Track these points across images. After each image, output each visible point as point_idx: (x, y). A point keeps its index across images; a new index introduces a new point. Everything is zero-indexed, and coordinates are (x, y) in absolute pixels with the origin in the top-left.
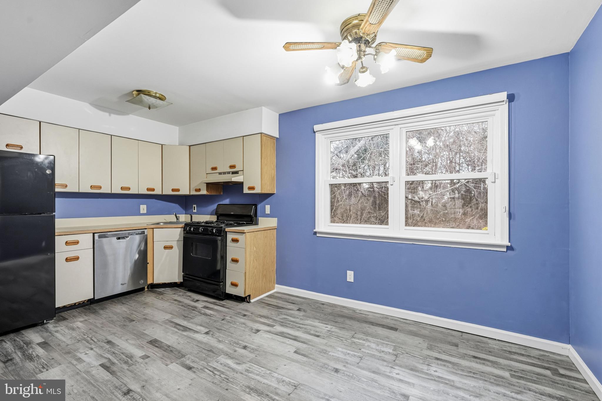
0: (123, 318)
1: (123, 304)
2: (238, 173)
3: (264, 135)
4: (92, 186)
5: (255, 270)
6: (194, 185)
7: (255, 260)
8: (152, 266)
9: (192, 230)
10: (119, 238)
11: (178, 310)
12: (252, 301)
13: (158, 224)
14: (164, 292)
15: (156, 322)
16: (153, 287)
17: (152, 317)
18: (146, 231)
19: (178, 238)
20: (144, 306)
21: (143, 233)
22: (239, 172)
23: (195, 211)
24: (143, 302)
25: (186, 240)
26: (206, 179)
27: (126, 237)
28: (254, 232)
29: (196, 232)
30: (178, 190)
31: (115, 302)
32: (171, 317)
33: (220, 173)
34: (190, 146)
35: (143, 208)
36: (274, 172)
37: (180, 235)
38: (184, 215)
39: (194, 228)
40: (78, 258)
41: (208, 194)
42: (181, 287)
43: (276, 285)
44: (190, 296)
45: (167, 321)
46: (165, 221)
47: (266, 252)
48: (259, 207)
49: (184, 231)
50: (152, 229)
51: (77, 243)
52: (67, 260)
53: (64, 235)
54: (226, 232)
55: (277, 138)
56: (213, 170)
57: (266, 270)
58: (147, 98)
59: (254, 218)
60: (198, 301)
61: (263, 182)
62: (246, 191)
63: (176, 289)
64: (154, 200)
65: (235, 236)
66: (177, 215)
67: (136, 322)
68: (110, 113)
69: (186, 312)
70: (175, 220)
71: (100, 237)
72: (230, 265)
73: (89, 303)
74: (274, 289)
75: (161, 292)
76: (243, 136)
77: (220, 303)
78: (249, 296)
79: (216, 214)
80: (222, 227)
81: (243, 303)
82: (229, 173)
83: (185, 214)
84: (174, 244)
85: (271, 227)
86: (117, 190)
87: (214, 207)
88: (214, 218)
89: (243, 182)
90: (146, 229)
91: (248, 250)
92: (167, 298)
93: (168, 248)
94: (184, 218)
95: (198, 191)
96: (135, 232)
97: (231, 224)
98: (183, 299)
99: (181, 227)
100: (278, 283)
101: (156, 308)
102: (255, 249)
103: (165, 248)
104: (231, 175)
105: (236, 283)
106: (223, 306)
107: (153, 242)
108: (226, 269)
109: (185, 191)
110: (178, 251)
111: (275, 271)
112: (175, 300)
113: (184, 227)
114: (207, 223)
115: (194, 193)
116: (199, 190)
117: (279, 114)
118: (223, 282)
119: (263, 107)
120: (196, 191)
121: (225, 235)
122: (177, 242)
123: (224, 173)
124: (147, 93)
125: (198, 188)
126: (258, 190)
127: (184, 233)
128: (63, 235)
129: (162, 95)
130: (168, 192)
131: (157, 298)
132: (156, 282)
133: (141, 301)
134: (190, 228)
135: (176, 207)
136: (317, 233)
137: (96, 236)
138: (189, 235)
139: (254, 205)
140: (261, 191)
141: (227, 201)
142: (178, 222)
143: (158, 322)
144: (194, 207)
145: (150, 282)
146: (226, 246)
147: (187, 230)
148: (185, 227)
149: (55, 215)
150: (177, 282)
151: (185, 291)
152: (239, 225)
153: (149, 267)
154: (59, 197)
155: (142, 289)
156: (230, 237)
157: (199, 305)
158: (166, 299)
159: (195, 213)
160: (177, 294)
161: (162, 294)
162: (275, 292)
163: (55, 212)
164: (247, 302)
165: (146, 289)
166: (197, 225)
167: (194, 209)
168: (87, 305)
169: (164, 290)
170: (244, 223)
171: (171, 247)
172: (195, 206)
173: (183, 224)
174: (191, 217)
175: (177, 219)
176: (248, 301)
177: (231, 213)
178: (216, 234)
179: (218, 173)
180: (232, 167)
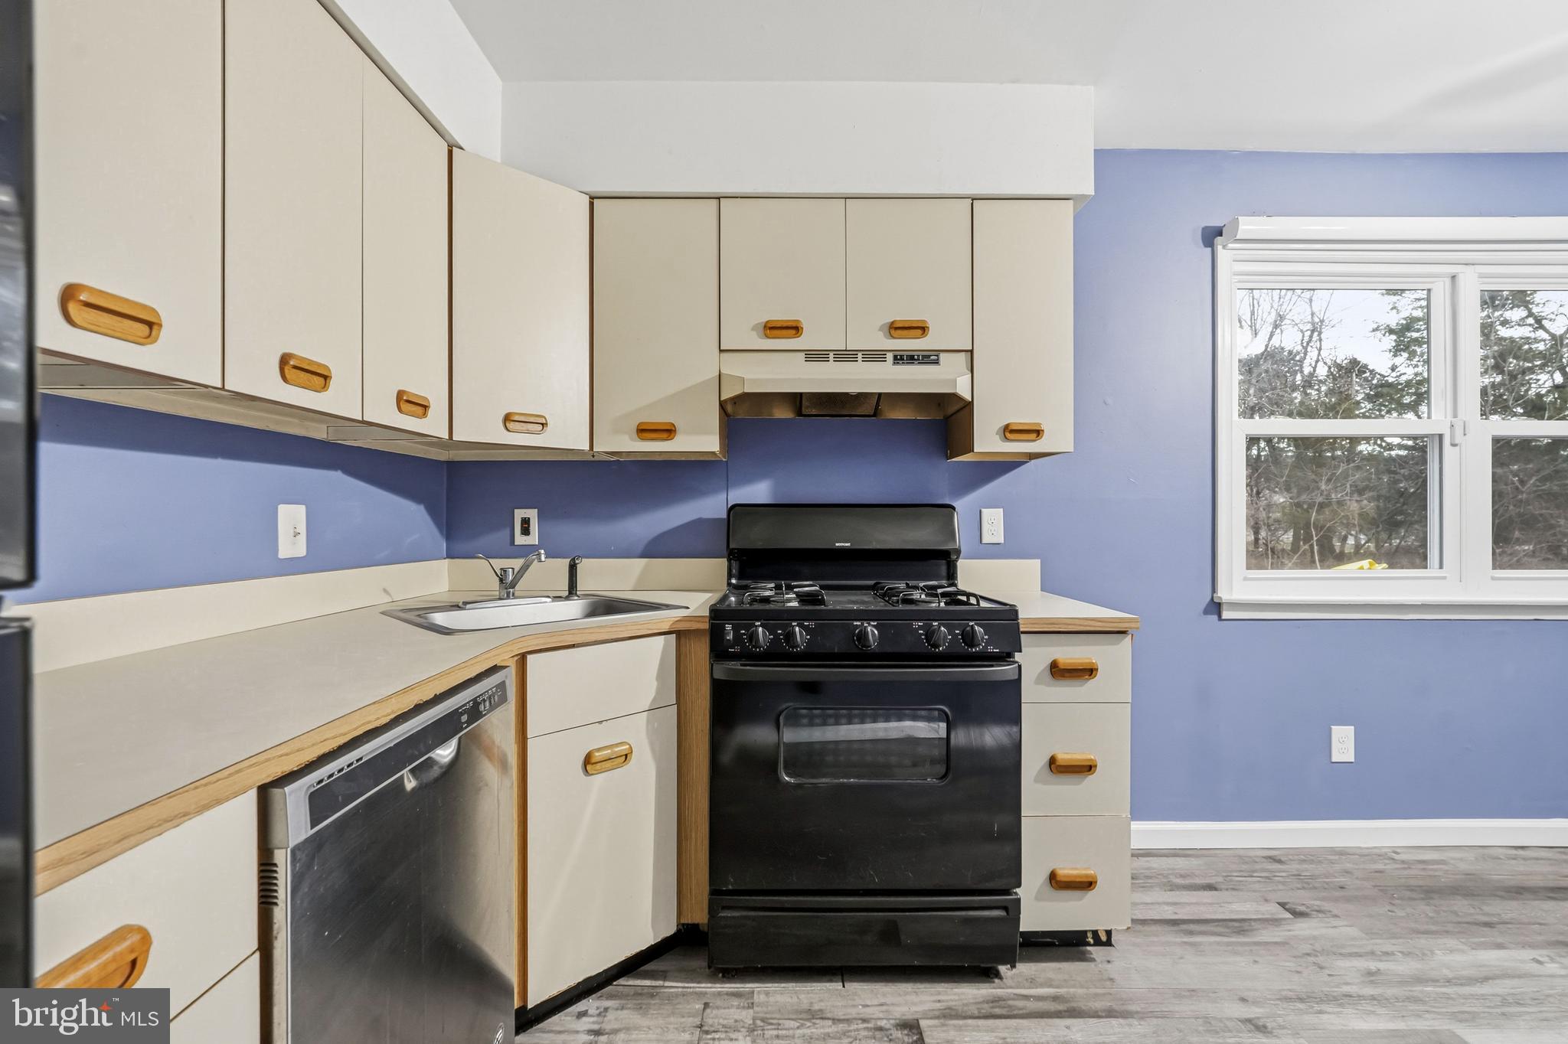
2: (936, 362)
4: (81, 298)
22: (944, 355)
23: (532, 539)
33: (815, 356)
35: (294, 528)
56: (768, 337)
64: (339, 473)
76: (973, 199)
82: (875, 356)
89: (971, 398)
93: (607, 765)
95: (655, 435)
104: (886, 366)
107: (525, 741)
110: (652, 769)
115: (624, 444)
116: (665, 430)
120: (644, 434)
122: (648, 717)
123: (846, 356)
125: (658, 419)
136: (1224, 607)
141: (757, 492)
144: (525, 521)
146: (1020, 704)
164: (1098, 945)
167: (525, 533)
172: (532, 514)
174: (573, 568)
176: (1104, 938)
177: (837, 544)
178: (986, 646)
179: (802, 355)
180: (896, 329)
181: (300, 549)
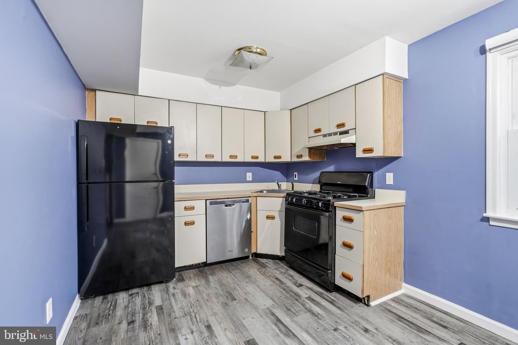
0: (227, 292)
1: (230, 272)
2: (348, 133)
3: (388, 77)
4: (207, 156)
5: (376, 261)
6: (296, 151)
7: (375, 248)
8: (255, 235)
9: (294, 200)
10: (226, 206)
11: (279, 294)
12: (373, 304)
13: (262, 192)
14: (266, 264)
15: (256, 308)
16: (257, 256)
17: (252, 298)
18: (250, 199)
19: (280, 209)
20: (247, 280)
21: (247, 201)
22: (350, 131)
23: (296, 179)
24: (247, 274)
25: (287, 211)
26: (308, 144)
27: (233, 204)
28: (374, 209)
29: (298, 204)
30: (279, 157)
31: (223, 268)
32: (273, 304)
33: (325, 136)
34: (291, 110)
35: (249, 176)
36: (401, 128)
37: (282, 205)
38: (285, 183)
39: (296, 199)
40: (194, 223)
41: (311, 160)
42: (283, 261)
43: (404, 284)
44: (292, 276)
45: (268, 311)
46: (268, 189)
47: (390, 237)
48: (376, 175)
49: (286, 201)
50: (255, 198)
51: (192, 208)
52: (186, 224)
53: (184, 201)
54: (335, 207)
55: (405, 80)
56: (316, 133)
57: (390, 262)
58: (248, 55)
59: (370, 190)
60: (301, 285)
61: (386, 140)
62: (359, 154)
63: (278, 263)
64: (259, 167)
65: (348, 214)
66: (279, 183)
67: (237, 303)
68: (220, 86)
69: (289, 302)
70: (276, 188)
71: (211, 204)
72: (340, 251)
73: (203, 265)
74: (401, 289)
75: (263, 264)
76: (355, 85)
77: (328, 296)
78: (368, 297)
79: (319, 182)
80: (330, 201)
81: (358, 304)
82: (335, 134)
83: (287, 182)
84: (276, 215)
85: (397, 203)
86: (226, 159)
87: (317, 175)
88: (317, 188)
89: (355, 143)
90: (250, 197)
91: (367, 233)
92: (270, 274)
93: (271, 218)
94: (285, 186)
95: (299, 157)
96: (240, 200)
97: (339, 197)
98: (285, 279)
99: (283, 196)
100: (406, 282)
101: (258, 286)
102: (375, 233)
103: (267, 217)
104: (338, 136)
105: (350, 277)
106: (332, 302)
107: (257, 210)
108: (335, 254)
109: (286, 158)
110: (279, 222)
111: (403, 264)
112: (277, 279)
113: (285, 196)
114: (310, 193)
115: (295, 159)
116: (301, 156)
117: (409, 46)
118: (331, 270)
119: (387, 37)
120: (298, 157)
121: (334, 211)
122: (279, 212)
123: (330, 135)
124: (249, 49)
125: (300, 154)
126: (378, 153)
127: (286, 204)
128: (182, 201)
129: (263, 50)
130: (270, 159)
131: (259, 272)
132: (259, 252)
133: (245, 271)
134: (292, 198)
135: (278, 174)
136: (490, 219)
137: (208, 201)
138: (291, 207)
139: (368, 173)
140: (384, 153)
141: (331, 168)
142: (279, 191)
143: (259, 309)
144: (295, 175)
145: (253, 251)
146: (335, 225)
147: (289, 201)
148: (287, 197)
149: (174, 182)
150: (279, 255)
151: (287, 268)
152: (350, 198)
153: (253, 235)
154: (177, 166)
155: (247, 257)
156: (340, 214)
157: (304, 293)
158: (268, 275)
159: (296, 181)
160: (279, 271)
161: (265, 267)
162: (402, 294)
163: (174, 180)
164: (365, 304)
165: (251, 258)
166: (299, 195)
167: (296, 177)
168: (202, 267)
169: (267, 261)
170: (356, 196)
171: (273, 218)
172: (296, 173)
173: (285, 193)
174: (293, 185)
175: (279, 187)
176: (367, 303)
177: (338, 182)
178: (323, 208)
179: (322, 136)
180: (339, 126)
181: (251, 179)
